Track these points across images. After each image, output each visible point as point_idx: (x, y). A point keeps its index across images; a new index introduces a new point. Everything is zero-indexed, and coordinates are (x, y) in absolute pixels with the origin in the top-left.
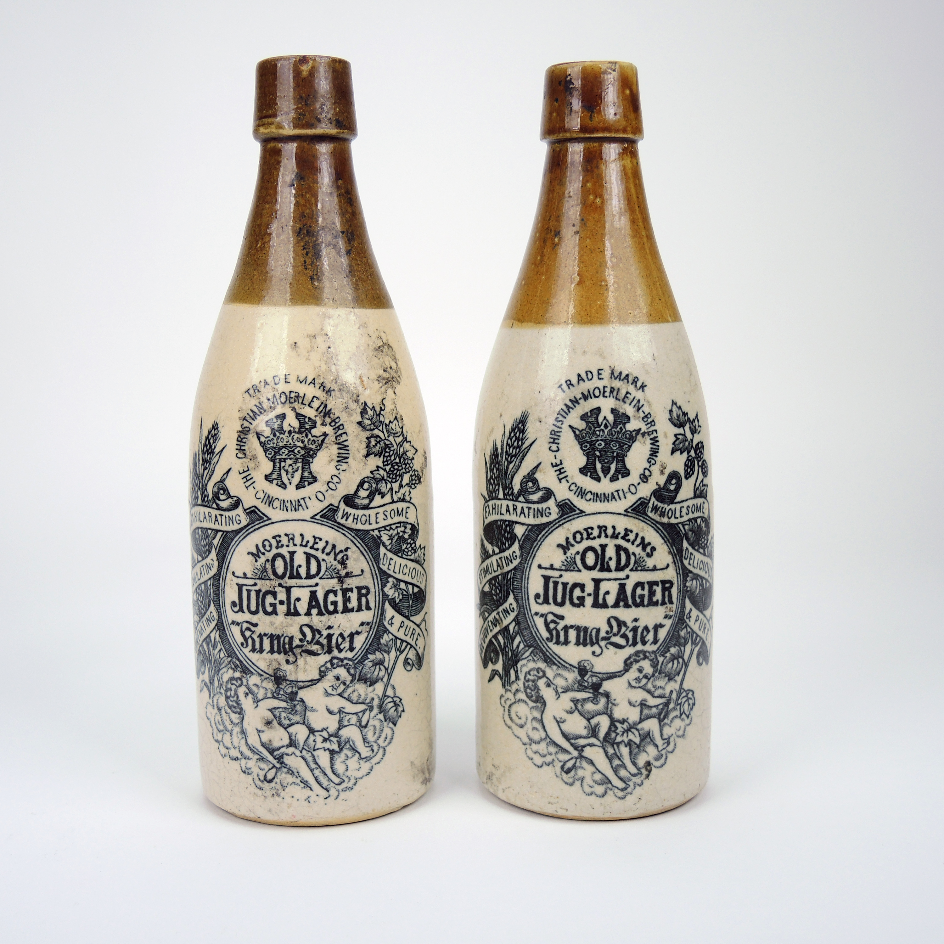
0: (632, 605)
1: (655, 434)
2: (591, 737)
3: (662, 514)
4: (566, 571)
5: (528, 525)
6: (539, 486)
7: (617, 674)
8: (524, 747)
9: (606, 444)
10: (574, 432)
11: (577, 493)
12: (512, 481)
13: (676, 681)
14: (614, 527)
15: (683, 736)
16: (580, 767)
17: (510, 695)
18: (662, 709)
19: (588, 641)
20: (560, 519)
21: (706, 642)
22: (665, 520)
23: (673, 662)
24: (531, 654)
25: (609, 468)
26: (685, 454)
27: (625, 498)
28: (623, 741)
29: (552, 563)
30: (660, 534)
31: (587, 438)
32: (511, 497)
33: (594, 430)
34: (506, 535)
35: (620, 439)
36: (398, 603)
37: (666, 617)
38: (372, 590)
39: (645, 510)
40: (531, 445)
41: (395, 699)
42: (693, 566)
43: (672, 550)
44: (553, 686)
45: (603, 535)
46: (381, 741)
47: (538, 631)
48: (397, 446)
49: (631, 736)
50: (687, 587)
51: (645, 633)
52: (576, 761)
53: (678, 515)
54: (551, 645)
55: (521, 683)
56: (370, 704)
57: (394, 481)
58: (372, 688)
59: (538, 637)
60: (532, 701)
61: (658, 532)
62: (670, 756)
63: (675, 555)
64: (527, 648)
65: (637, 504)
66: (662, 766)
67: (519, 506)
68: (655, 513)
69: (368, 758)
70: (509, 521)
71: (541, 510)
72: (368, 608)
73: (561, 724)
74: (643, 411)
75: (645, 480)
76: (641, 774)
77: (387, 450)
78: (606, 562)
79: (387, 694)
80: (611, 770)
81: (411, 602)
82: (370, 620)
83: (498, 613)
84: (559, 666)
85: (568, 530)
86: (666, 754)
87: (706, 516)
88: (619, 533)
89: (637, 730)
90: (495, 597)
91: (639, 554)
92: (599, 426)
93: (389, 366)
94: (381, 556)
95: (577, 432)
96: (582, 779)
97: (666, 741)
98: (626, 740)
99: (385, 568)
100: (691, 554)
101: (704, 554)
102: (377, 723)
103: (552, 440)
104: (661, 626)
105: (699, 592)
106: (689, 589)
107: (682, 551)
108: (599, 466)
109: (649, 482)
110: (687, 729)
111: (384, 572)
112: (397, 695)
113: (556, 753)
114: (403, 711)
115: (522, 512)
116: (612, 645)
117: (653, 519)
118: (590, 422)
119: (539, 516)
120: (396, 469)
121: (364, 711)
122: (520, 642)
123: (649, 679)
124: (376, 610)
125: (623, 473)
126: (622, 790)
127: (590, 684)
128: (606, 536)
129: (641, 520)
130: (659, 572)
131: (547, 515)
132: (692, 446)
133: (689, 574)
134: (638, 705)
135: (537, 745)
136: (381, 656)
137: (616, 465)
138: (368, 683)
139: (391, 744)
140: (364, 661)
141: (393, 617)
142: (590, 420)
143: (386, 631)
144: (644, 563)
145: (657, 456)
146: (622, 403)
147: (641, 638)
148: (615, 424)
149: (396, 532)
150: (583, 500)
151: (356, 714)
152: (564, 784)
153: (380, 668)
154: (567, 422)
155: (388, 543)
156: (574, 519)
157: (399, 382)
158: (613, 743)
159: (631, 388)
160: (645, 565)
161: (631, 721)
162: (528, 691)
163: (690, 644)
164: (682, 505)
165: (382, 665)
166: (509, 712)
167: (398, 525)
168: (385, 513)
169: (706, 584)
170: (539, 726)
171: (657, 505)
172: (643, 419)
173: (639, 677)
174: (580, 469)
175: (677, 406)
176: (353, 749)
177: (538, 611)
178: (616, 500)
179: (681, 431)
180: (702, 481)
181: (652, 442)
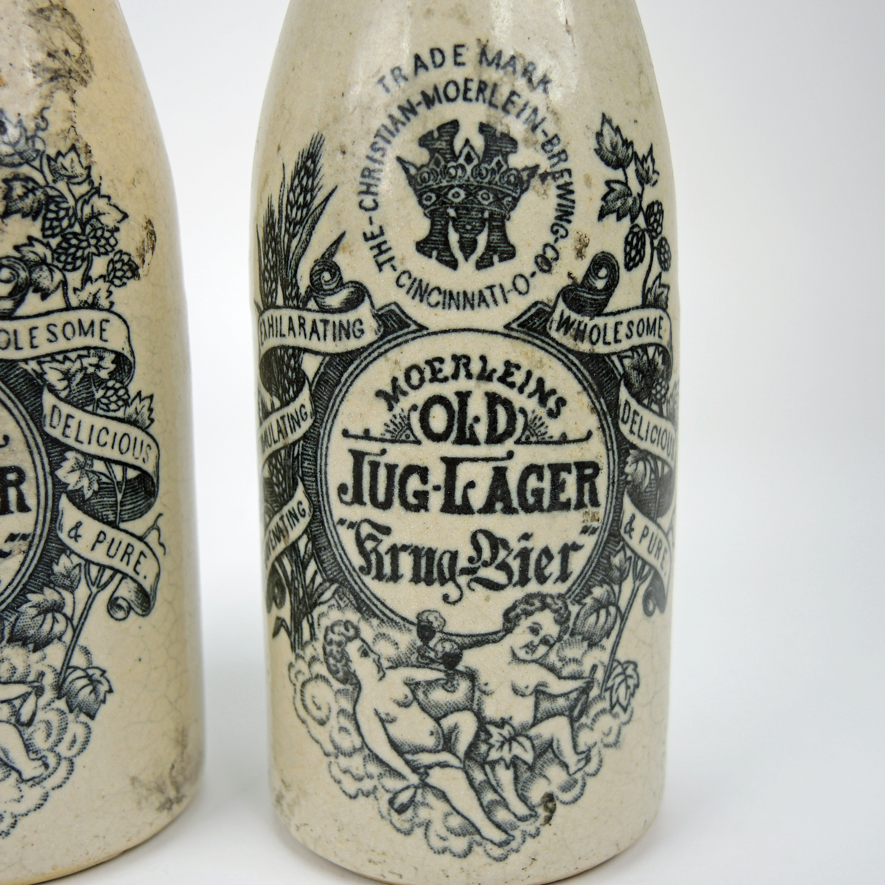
0: (520, 509)
1: (566, 178)
2: (443, 750)
3: (579, 336)
4: (393, 441)
5: (325, 355)
6: (341, 278)
7: (491, 637)
8: (326, 760)
9: (468, 194)
10: (406, 171)
11: (412, 292)
12: (296, 272)
13: (603, 648)
14: (483, 359)
15: (616, 744)
16: (423, 804)
17: (302, 665)
18: (577, 700)
19: (435, 575)
20: (381, 343)
21: (662, 573)
22: (585, 347)
23: (598, 613)
24: (334, 594)
25: (475, 243)
26: (626, 222)
27: (506, 301)
28: (502, 759)
29: (367, 427)
30: (574, 374)
31: (431, 183)
32: (295, 302)
33: (445, 167)
34: (290, 374)
35: (496, 184)
36: (89, 499)
37: (585, 531)
38: (30, 474)
39: (545, 327)
40: (327, 199)
41: (90, 672)
42: (639, 436)
43: (597, 404)
44: (372, 656)
45: (463, 372)
46: (63, 749)
47: (345, 554)
48: (77, 201)
49: (517, 750)
50: (627, 475)
51: (544, 561)
52: (415, 793)
53: (610, 337)
54: (368, 579)
55: (319, 645)
56: (36, 684)
57: (69, 267)
58: (38, 655)
59: (345, 565)
60: (338, 680)
61: (570, 369)
62: (590, 781)
63: (604, 414)
64: (328, 584)
65: (529, 314)
66: (575, 800)
67: (309, 317)
68: (566, 333)
69: (37, 780)
70: (294, 348)
71: (346, 325)
72: (23, 507)
73: (388, 726)
74: (543, 131)
75: (546, 268)
76: (534, 815)
77: (52, 207)
78: (468, 425)
79: (74, 663)
80: (480, 810)
81: (120, 496)
82: (29, 530)
83: (282, 518)
84: (382, 620)
85: (396, 363)
86: (583, 779)
87: (664, 342)
88: (494, 371)
89: (529, 738)
90: (276, 489)
91: (533, 412)
92: (455, 158)
93: (62, 48)
94: (47, 410)
95: (413, 171)
96: (427, 825)
97: (583, 756)
98: (508, 757)
99: (56, 433)
100: (636, 413)
101: (660, 414)
102: (53, 717)
103: (364, 188)
104: (576, 547)
105: (650, 483)
106: (629, 478)
107: (617, 406)
108: (453, 237)
109: (554, 271)
110: (623, 732)
111: (55, 442)
112: (95, 664)
113: (380, 776)
114: (110, 691)
115: (314, 330)
116: (481, 584)
117: (561, 345)
118: (438, 150)
119: (343, 336)
120: (74, 246)
121: (24, 697)
122: (316, 573)
123: (551, 646)
124: (41, 511)
125: (502, 253)
126: (500, 845)
127: (440, 655)
128: (469, 376)
129: (538, 347)
130: (572, 446)
131: (358, 334)
132: (641, 208)
133: (632, 451)
134: (531, 694)
135: (347, 758)
136: (56, 597)
137: (489, 236)
138: (31, 646)
139: (86, 752)
140: (18, 607)
141: (78, 525)
142: (438, 145)
143: (64, 549)
144: (542, 429)
145: (569, 222)
146: (502, 114)
147: (536, 571)
148: (488, 154)
149: (78, 365)
150: (424, 306)
151: (8, 701)
152: (394, 832)
153: (54, 618)
154: (392, 152)
155: (60, 385)
156: (407, 341)
157: (84, 82)
158: (484, 762)
159: (521, 84)
160: (545, 433)
161: (516, 722)
162: (332, 661)
163: (630, 579)
164: (618, 318)
165: (60, 612)
166: (302, 695)
167: (85, 353)
168: (52, 328)
169: (663, 468)
170: (350, 726)
171: (569, 318)
172: (543, 146)
173: (532, 642)
174: (418, 244)
175: (612, 127)
176: (6, 764)
177: (344, 517)
178: (488, 305)
179: (618, 174)
180: (659, 276)
181: (561, 192)
